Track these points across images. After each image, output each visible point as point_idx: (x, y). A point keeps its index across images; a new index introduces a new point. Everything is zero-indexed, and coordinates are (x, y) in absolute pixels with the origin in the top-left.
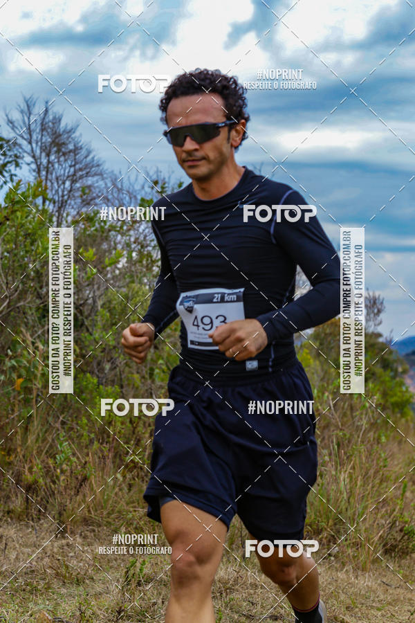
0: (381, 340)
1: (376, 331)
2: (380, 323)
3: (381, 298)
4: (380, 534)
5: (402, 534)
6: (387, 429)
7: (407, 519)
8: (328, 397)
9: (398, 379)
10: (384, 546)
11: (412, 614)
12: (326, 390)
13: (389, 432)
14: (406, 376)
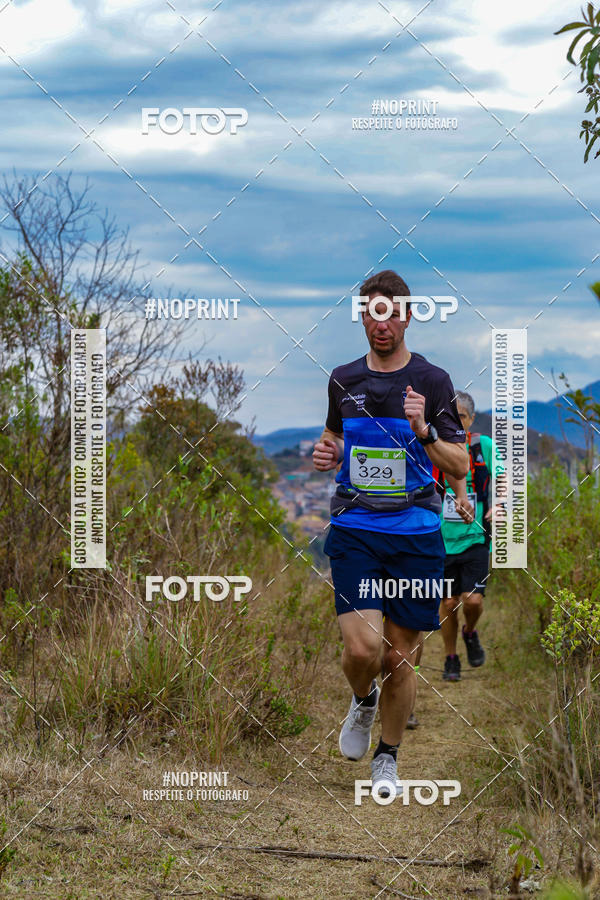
0: (238, 432)
1: (231, 419)
2: (239, 406)
3: (239, 370)
4: (236, 710)
5: (268, 710)
6: (247, 560)
7: (275, 689)
8: (162, 514)
9: (263, 489)
10: (242, 727)
11: (282, 824)
12: (159, 502)
13: (250, 565)
14: (274, 485)
